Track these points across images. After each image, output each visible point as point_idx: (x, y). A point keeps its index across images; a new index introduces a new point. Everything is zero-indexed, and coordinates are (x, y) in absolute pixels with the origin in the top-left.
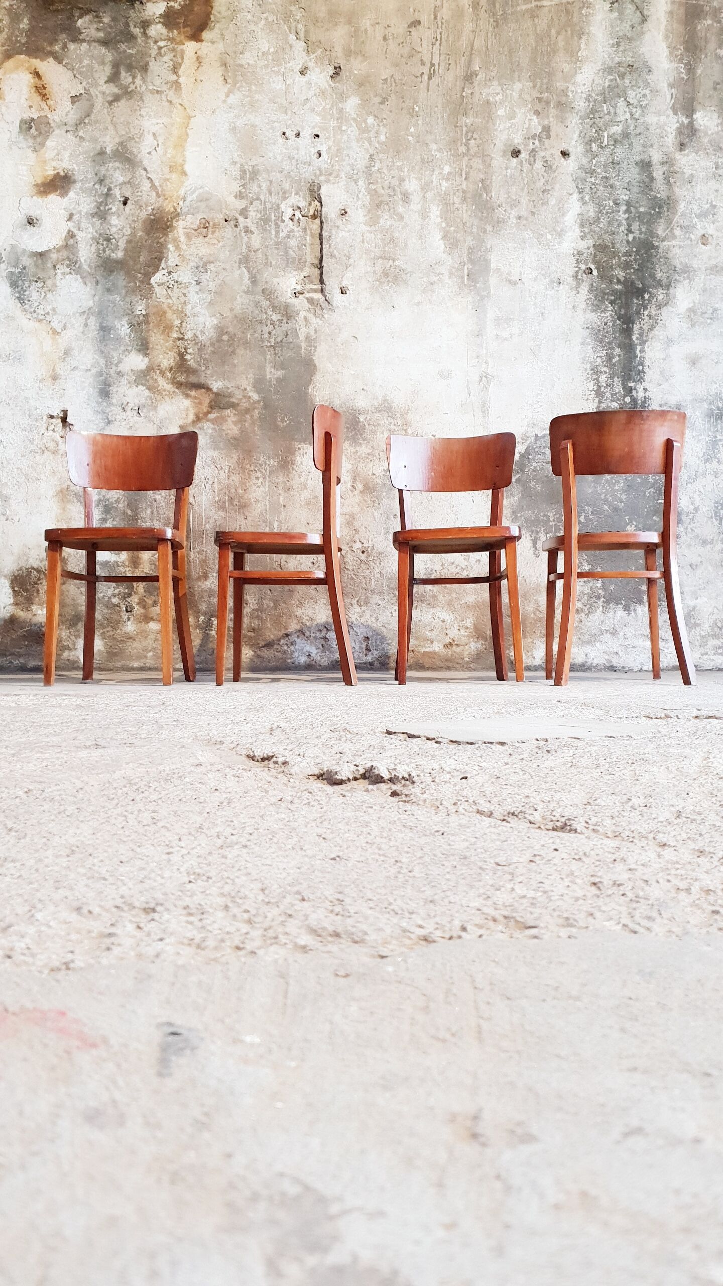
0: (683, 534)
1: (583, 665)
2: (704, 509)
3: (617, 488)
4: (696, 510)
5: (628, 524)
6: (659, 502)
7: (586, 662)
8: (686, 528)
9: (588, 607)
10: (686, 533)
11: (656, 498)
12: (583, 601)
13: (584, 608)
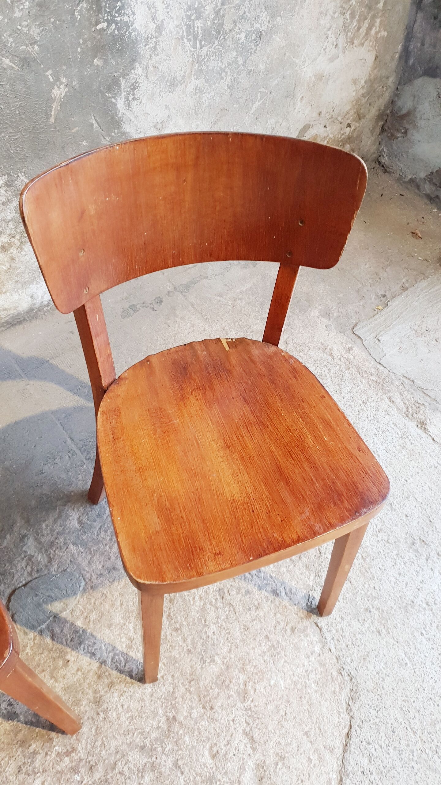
0: (143, 78)
1: (31, 310)
2: (171, 25)
3: (17, 14)
4: (159, 29)
5: (52, 85)
6: (99, 27)
7: (34, 304)
8: (146, 68)
9: (18, 237)
10: (146, 76)
11: (93, 20)
12: (8, 232)
13: (13, 240)
